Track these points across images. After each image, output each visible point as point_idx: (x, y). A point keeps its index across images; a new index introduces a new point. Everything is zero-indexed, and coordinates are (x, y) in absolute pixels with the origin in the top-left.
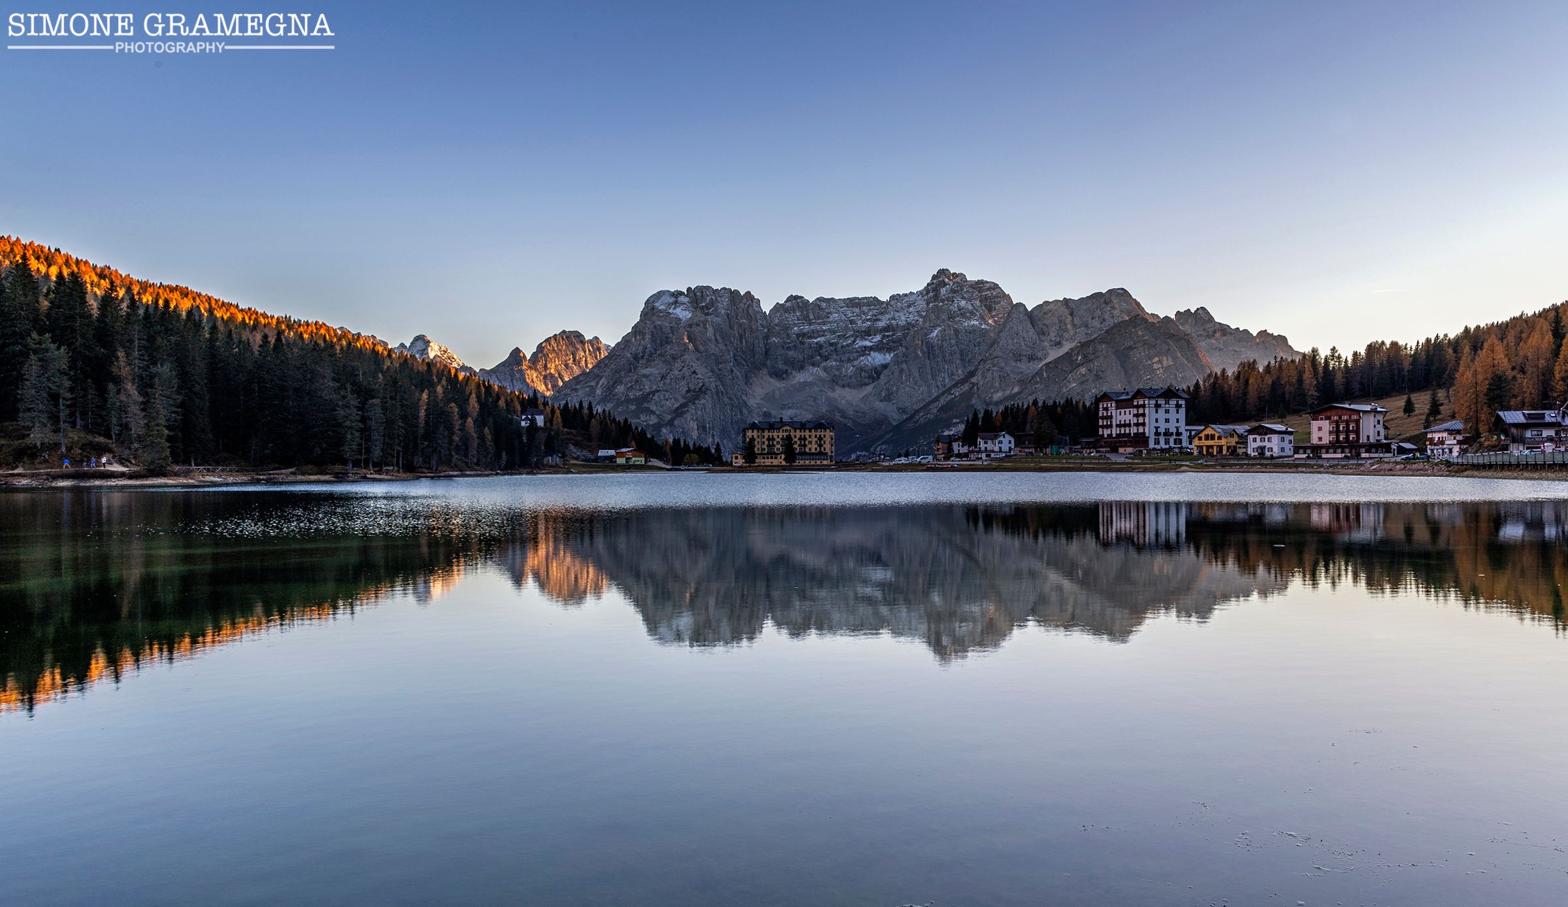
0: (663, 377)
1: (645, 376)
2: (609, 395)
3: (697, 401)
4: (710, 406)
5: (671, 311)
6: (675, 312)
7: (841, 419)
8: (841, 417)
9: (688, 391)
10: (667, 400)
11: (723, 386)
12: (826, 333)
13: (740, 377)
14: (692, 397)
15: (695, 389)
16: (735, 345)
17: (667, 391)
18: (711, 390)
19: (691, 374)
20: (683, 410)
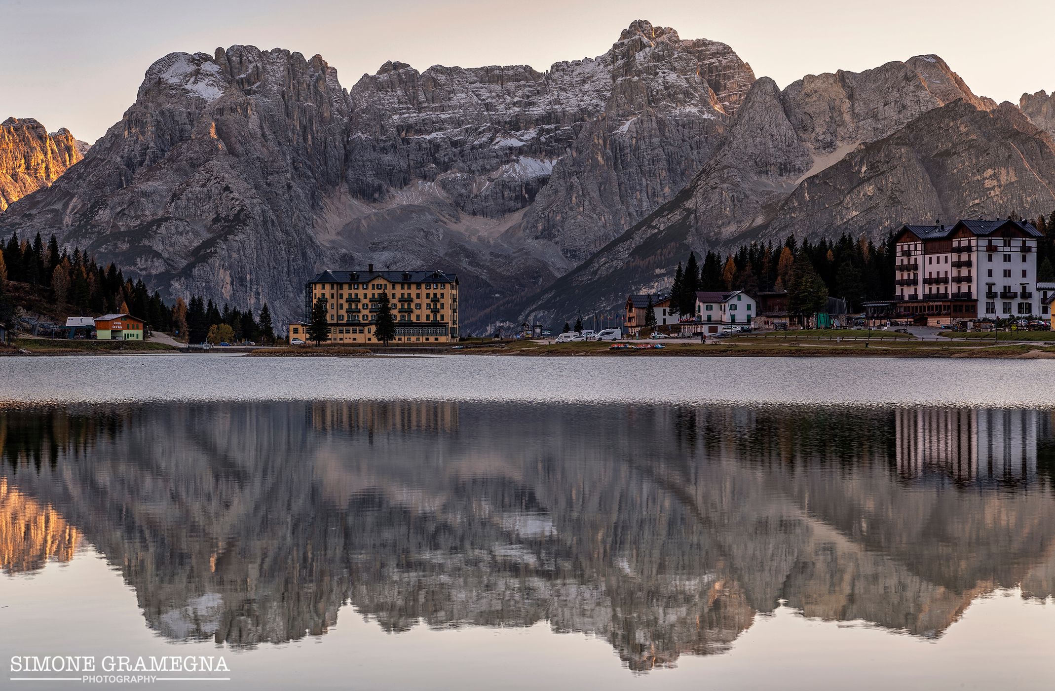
0: (175, 197)
1: (145, 194)
2: (85, 226)
3: (230, 237)
4: (253, 244)
5: (189, 87)
6: (195, 88)
7: (469, 268)
8: (470, 264)
9: (216, 220)
10: (181, 234)
11: (274, 211)
12: (446, 125)
13: (302, 196)
14: (223, 230)
15: (228, 216)
16: (295, 143)
17: (181, 220)
18: (253, 218)
19: (222, 192)
20: (208, 251)
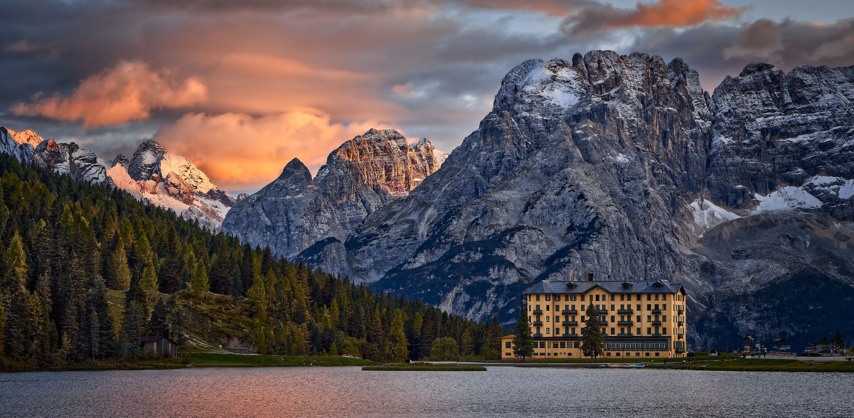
0: (529, 206)
1: (497, 203)
2: (438, 236)
3: (585, 246)
4: (608, 254)
5: (545, 94)
6: (551, 95)
7: (838, 276)
8: (840, 272)
9: (570, 229)
10: (534, 243)
11: (631, 219)
12: (813, 128)
13: (662, 203)
14: (577, 239)
15: (583, 224)
16: (655, 148)
17: (535, 229)
18: (609, 227)
19: (577, 200)
20: (562, 260)
